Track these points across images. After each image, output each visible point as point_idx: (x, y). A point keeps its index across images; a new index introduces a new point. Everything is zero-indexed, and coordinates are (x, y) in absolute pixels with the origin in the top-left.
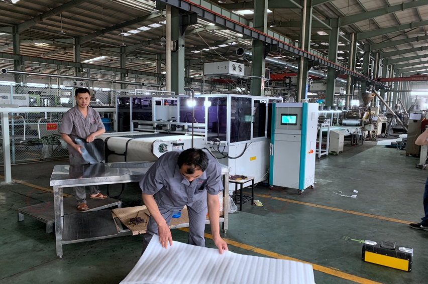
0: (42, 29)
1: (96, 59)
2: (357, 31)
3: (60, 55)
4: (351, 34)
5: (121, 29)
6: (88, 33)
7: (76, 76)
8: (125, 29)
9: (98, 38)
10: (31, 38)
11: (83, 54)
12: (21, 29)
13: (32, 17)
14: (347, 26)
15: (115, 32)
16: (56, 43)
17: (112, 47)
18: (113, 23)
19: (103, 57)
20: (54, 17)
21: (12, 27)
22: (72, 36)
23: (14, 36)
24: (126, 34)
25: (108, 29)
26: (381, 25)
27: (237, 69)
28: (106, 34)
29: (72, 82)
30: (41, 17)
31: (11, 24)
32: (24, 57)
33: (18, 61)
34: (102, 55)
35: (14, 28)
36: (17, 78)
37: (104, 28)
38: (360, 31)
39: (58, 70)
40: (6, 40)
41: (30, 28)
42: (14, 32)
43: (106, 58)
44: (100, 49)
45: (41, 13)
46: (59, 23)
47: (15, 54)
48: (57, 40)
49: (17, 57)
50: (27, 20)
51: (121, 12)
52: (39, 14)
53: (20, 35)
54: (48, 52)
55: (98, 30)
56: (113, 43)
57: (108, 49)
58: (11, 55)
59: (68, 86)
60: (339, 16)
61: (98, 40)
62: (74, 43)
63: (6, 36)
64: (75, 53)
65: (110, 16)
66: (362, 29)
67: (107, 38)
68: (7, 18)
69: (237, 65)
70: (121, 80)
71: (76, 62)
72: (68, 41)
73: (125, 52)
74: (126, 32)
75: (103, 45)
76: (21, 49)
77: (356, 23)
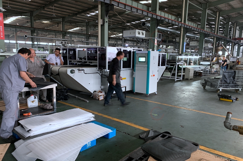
0: (45, 14)
1: (75, 29)
2: (220, 11)
3: (56, 27)
4: (217, 12)
5: (86, 12)
6: (69, 15)
7: (63, 38)
8: (88, 12)
9: (74, 17)
10: (39, 18)
11: (66, 27)
12: (34, 14)
13: (40, 8)
14: (213, 8)
15: (83, 14)
16: (52, 21)
17: (82, 22)
18: (81, 10)
19: (78, 28)
20: (51, 7)
21: (30, 13)
22: (60, 17)
23: (31, 18)
24: (89, 15)
25: (79, 13)
26: (235, 6)
27: (141, 34)
28: (78, 16)
29: (60, 41)
30: (44, 8)
31: (30, 11)
32: (36, 29)
33: (33, 31)
34: (77, 27)
35: (31, 13)
36: (33, 40)
37: (77, 12)
38: (222, 10)
39: (55, 35)
40: (27, 20)
41: (39, 13)
42: (31, 16)
43: (79, 29)
44: (76, 23)
45: (44, 5)
46: (53, 10)
47: (31, 27)
48: (53, 19)
49: (32, 29)
50: (37, 9)
51: (85, 3)
52: (43, 5)
53: (34, 17)
54: (50, 26)
55: (74, 14)
56: (82, 20)
57: (80, 24)
58: (29, 28)
59: (58, 44)
60: (207, 2)
61: (74, 19)
62: (62, 21)
63: (27, 18)
64: (62, 26)
65: (79, 6)
66: (223, 9)
67: (79, 17)
68: (27, 9)
69: (141, 31)
70: (87, 41)
71: (63, 31)
72: (59, 20)
73: (89, 25)
74: (89, 14)
75: (77, 21)
76: (34, 24)
77: (219, 6)
